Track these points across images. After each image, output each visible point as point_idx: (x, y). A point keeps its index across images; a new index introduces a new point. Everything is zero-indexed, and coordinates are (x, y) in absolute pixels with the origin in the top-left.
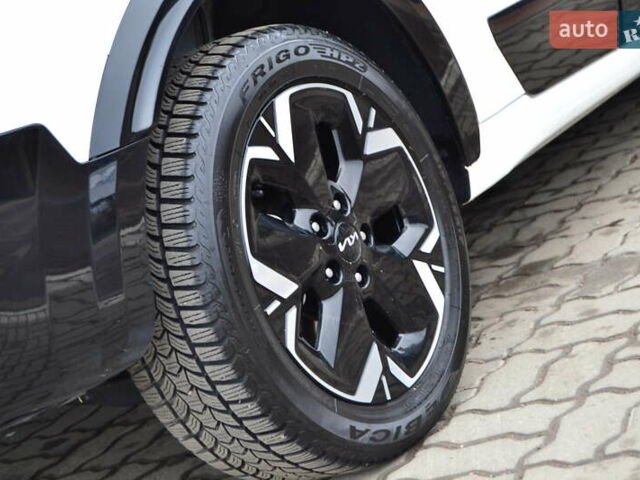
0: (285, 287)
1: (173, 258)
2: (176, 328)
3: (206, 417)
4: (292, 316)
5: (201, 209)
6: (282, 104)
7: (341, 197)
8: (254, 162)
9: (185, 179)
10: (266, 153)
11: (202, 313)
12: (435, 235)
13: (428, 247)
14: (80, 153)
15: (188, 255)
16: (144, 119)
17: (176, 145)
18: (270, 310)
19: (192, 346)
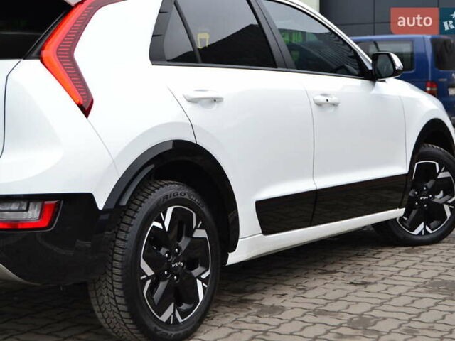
0: (149, 272)
1: (117, 250)
2: (110, 273)
3: (108, 307)
4: (148, 282)
5: (131, 236)
6: (170, 211)
7: (179, 249)
8: (154, 226)
9: (130, 225)
10: (159, 225)
11: (120, 271)
12: (208, 273)
13: (204, 276)
14: (101, 206)
15: (122, 250)
16: (124, 203)
17: (131, 213)
18: (142, 278)
19: (113, 280)
